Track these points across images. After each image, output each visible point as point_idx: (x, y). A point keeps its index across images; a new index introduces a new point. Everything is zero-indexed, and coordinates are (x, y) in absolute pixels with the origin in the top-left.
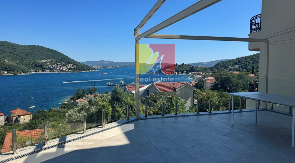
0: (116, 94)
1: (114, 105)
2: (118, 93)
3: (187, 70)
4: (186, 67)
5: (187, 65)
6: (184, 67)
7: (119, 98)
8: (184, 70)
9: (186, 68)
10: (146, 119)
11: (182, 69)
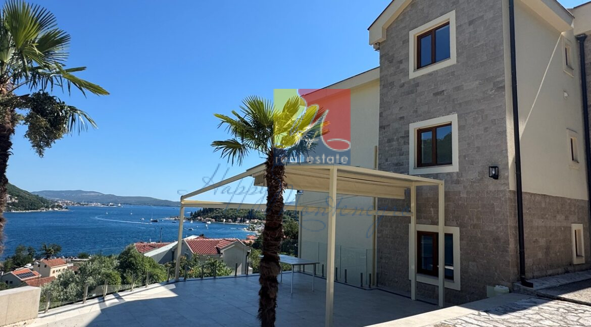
0: (129, 258)
1: (125, 275)
2: (131, 256)
3: (243, 215)
4: (241, 211)
7: (133, 263)
9: (242, 213)
10: (185, 281)
11: (233, 215)
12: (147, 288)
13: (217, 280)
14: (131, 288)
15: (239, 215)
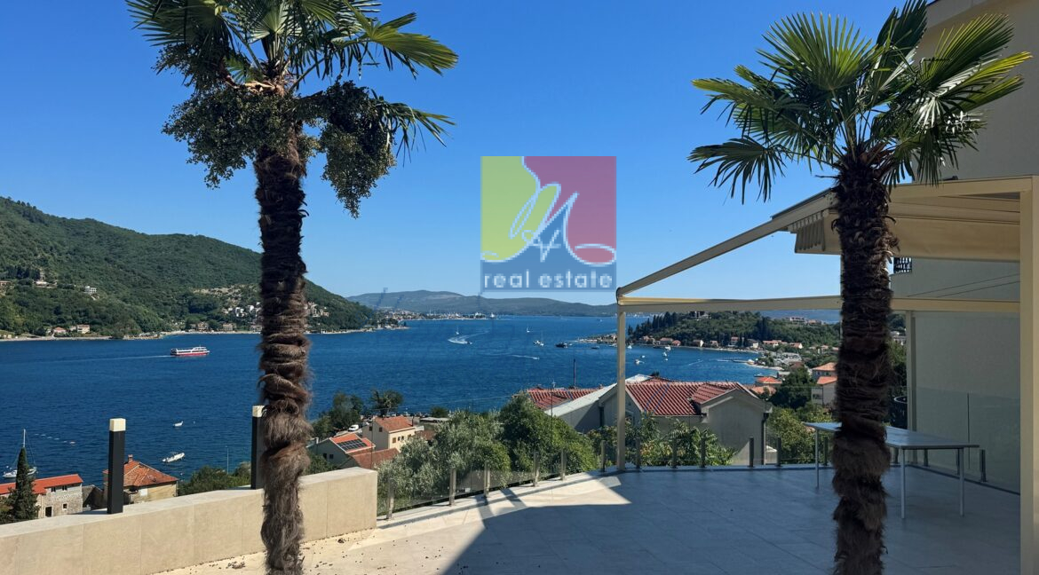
0: (520, 418)
1: (515, 451)
2: (525, 415)
3: (743, 332)
4: (739, 322)
5: (742, 315)
6: (729, 322)
7: (529, 428)
8: (732, 333)
9: (741, 325)
11: (721, 330)
12: (564, 482)
13: (709, 475)
14: (532, 481)
15: (734, 330)
